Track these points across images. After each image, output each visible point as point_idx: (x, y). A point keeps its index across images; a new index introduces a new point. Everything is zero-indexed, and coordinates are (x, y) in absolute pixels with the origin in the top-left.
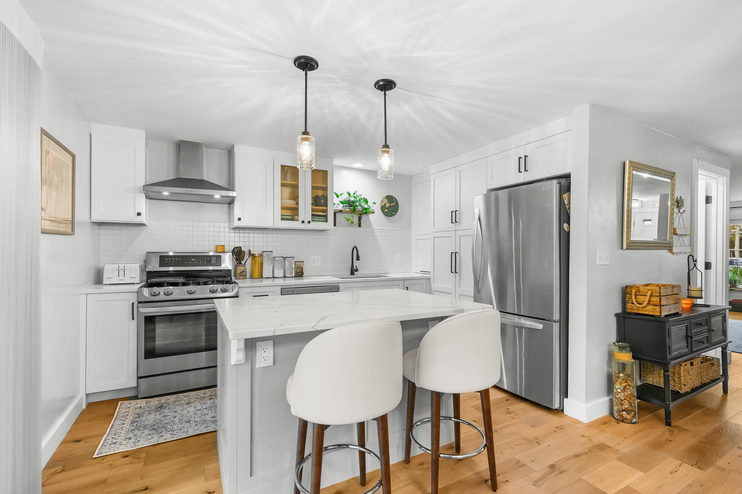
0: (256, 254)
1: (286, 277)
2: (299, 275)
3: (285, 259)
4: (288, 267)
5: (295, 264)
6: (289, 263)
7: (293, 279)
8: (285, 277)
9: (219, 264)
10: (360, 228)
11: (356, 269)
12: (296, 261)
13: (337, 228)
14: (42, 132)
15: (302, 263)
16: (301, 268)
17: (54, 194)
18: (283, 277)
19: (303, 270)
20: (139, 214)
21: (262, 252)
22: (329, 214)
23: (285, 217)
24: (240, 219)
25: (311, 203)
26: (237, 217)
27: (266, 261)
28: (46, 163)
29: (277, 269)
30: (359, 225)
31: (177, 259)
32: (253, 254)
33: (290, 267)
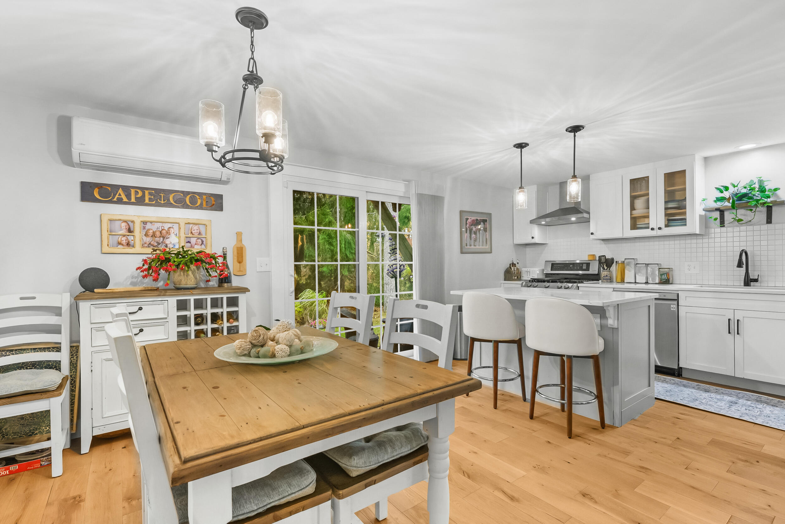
0: (619, 261)
1: (649, 283)
2: (664, 282)
3: (648, 266)
4: (650, 273)
5: (659, 271)
6: (651, 270)
7: (658, 284)
8: (647, 282)
9: (588, 269)
10: (769, 225)
11: (755, 279)
12: (660, 267)
13: (726, 228)
14: (461, 212)
15: (669, 270)
16: (667, 275)
17: (473, 236)
18: (645, 282)
19: (670, 277)
20: (533, 238)
21: (625, 259)
22: (688, 217)
23: (634, 226)
24: (592, 234)
25: (665, 208)
26: (591, 232)
27: (627, 268)
28: (466, 224)
29: (639, 274)
30: (769, 220)
31: (561, 265)
32: (616, 262)
33: (653, 273)
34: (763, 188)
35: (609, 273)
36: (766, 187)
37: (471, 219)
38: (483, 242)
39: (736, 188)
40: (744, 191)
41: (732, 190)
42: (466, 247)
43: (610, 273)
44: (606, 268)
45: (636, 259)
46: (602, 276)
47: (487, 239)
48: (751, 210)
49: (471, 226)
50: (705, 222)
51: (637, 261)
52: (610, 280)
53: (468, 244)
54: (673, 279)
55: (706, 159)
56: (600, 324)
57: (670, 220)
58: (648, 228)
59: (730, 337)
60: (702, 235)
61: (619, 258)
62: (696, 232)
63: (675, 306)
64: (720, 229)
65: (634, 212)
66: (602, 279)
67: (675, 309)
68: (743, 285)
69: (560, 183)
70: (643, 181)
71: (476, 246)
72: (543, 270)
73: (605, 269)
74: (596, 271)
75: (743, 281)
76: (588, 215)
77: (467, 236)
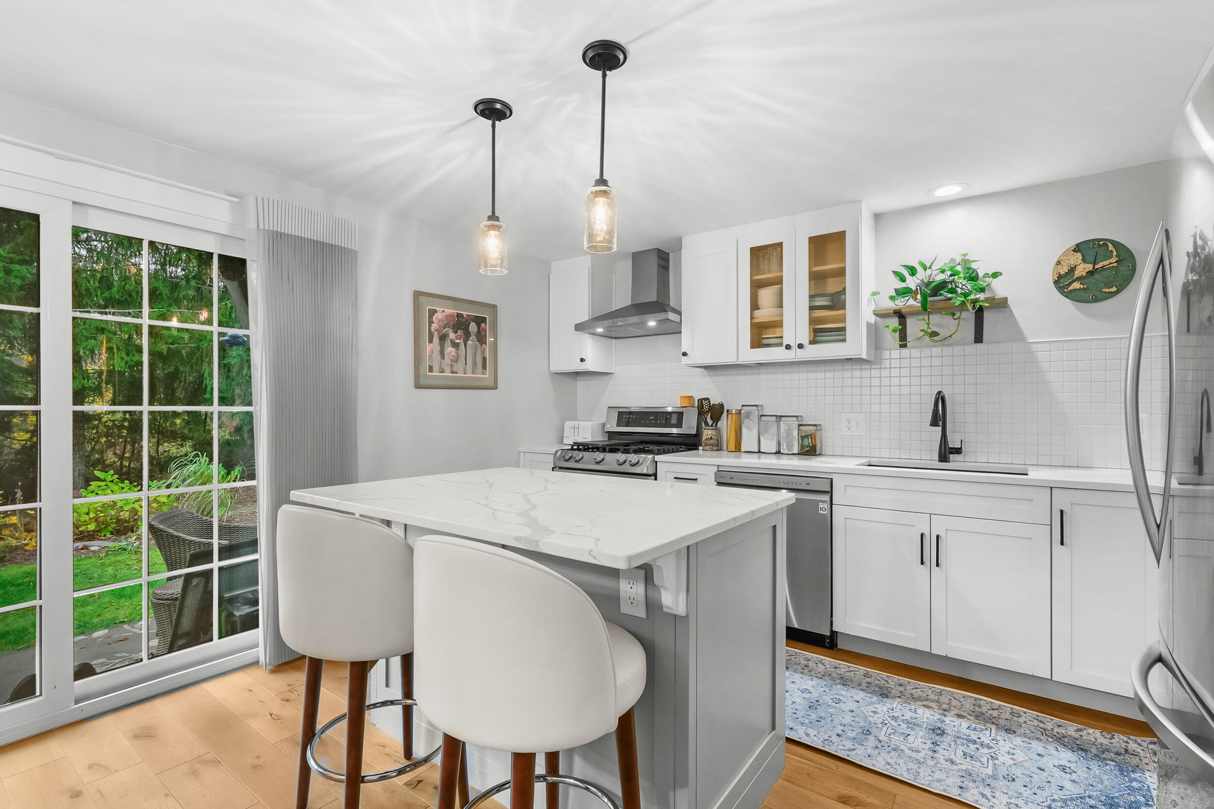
0: (732, 410)
1: (782, 453)
2: (807, 451)
3: (780, 420)
4: (784, 435)
5: (799, 430)
6: (786, 428)
7: (796, 457)
8: (778, 452)
9: (679, 425)
10: (979, 345)
11: (957, 448)
12: (801, 423)
13: (909, 350)
14: (418, 295)
15: (815, 428)
16: (811, 439)
17: (450, 350)
18: (775, 452)
19: (817, 443)
20: (582, 360)
21: (743, 406)
22: (849, 325)
23: (757, 342)
24: (685, 354)
25: (810, 307)
26: (683, 351)
27: (746, 423)
28: (431, 322)
29: (766, 436)
30: (979, 338)
31: (634, 417)
32: (728, 411)
33: (789, 433)
34: (973, 272)
35: (715, 434)
36: (978, 271)
37: (443, 314)
38: (475, 365)
39: (929, 272)
40: (940, 277)
41: (921, 275)
42: (428, 374)
43: (717, 433)
44: (710, 422)
45: (761, 406)
46: (704, 439)
47: (484, 359)
48: (953, 314)
49: (445, 327)
50: (875, 335)
51: (762, 410)
52: (718, 446)
53: (436, 368)
54: (821, 446)
55: (878, 217)
56: (642, 598)
57: (818, 334)
58: (780, 345)
59: (924, 569)
60: (871, 361)
61: (732, 404)
62: (861, 355)
63: (826, 506)
64: (899, 351)
65: (757, 313)
66: (703, 444)
67: (826, 512)
68: (937, 458)
69: (633, 253)
70: (773, 254)
71: (456, 373)
72: (604, 425)
73: (708, 426)
74: (693, 428)
75: (937, 452)
76: (678, 317)
77: (432, 351)
